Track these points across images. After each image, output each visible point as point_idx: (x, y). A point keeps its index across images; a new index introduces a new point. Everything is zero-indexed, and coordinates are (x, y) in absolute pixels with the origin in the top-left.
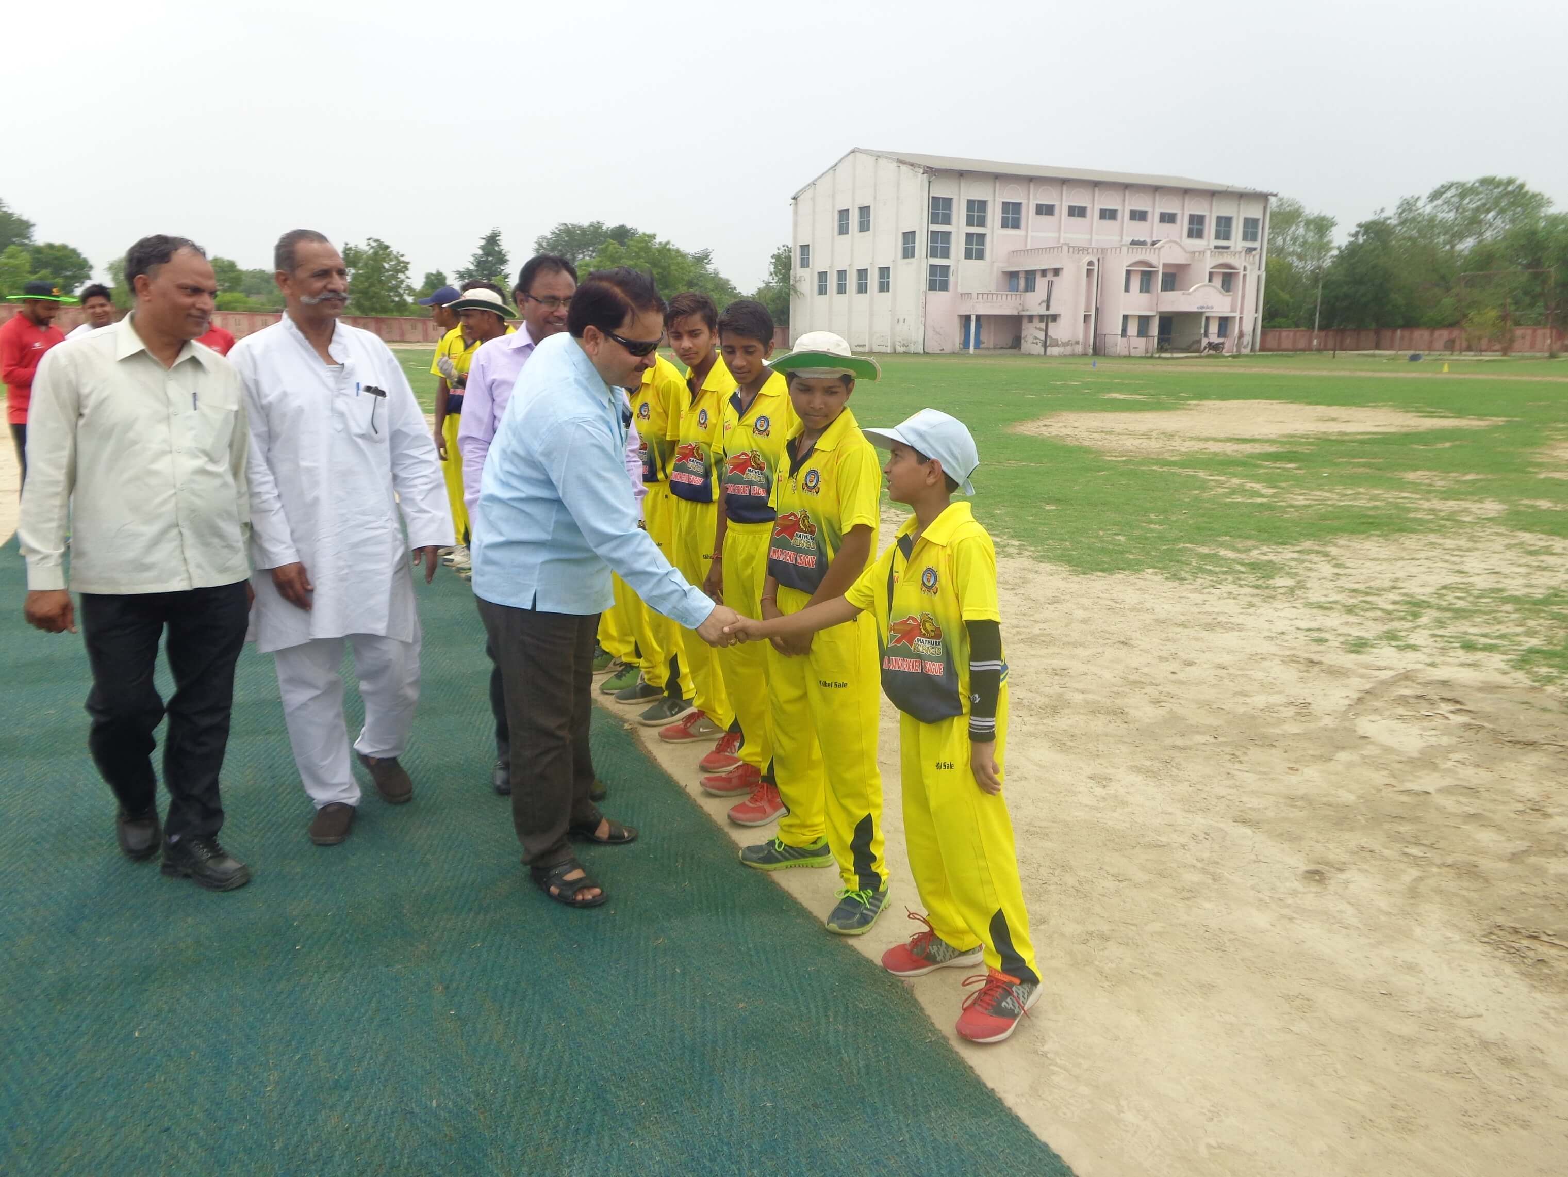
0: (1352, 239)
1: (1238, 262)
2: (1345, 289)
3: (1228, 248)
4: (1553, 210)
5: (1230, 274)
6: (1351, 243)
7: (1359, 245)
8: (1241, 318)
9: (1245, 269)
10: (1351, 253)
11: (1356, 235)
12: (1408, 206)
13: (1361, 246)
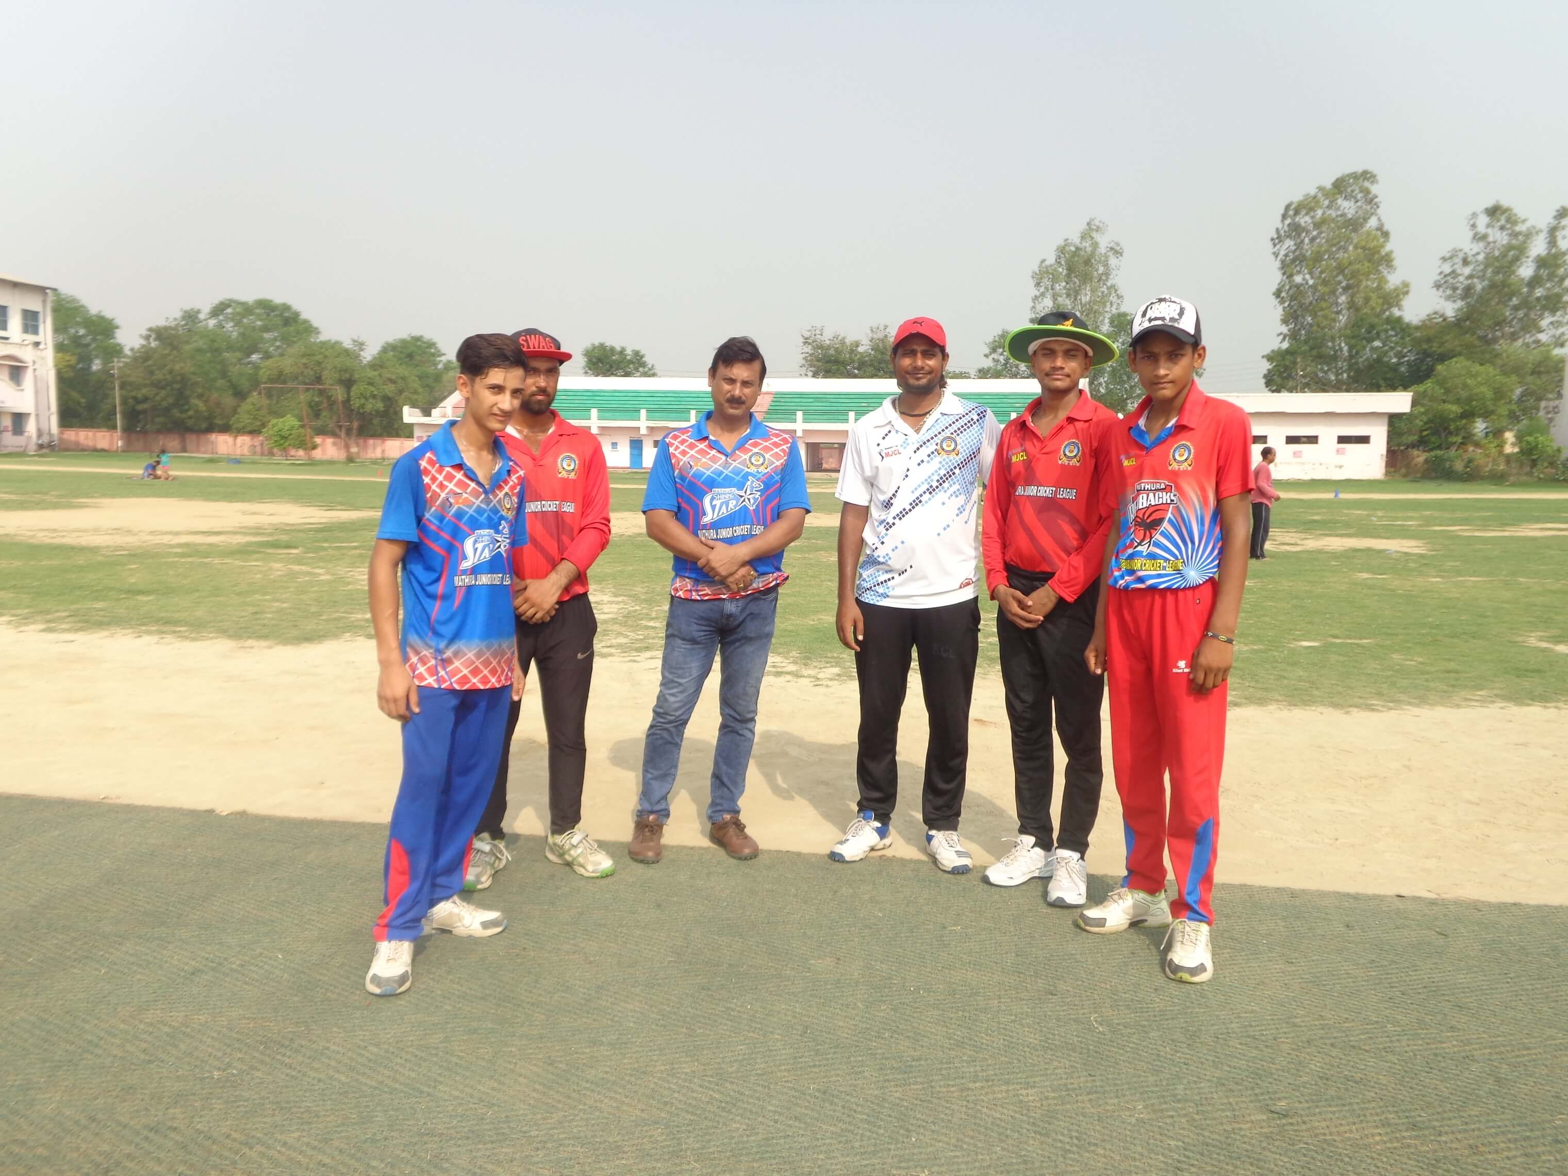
0: (143, 342)
1: (27, 355)
2: (144, 391)
3: (7, 339)
4: (322, 338)
5: (18, 368)
6: (143, 346)
7: (152, 348)
8: (37, 415)
9: (34, 362)
10: (144, 357)
11: (147, 338)
12: (191, 316)
13: (154, 350)
